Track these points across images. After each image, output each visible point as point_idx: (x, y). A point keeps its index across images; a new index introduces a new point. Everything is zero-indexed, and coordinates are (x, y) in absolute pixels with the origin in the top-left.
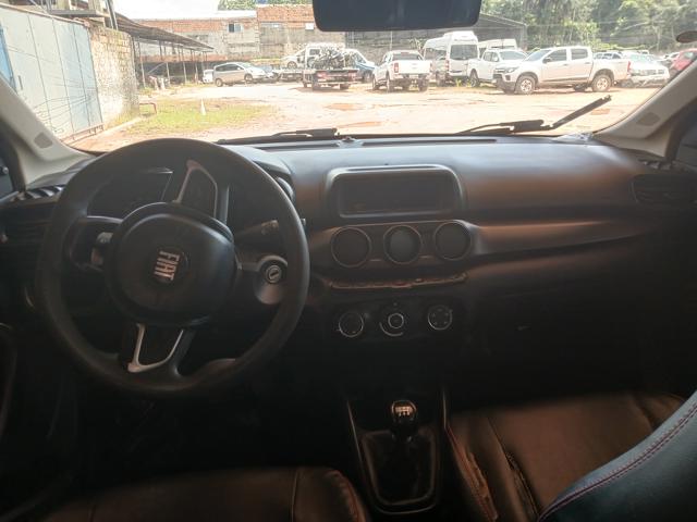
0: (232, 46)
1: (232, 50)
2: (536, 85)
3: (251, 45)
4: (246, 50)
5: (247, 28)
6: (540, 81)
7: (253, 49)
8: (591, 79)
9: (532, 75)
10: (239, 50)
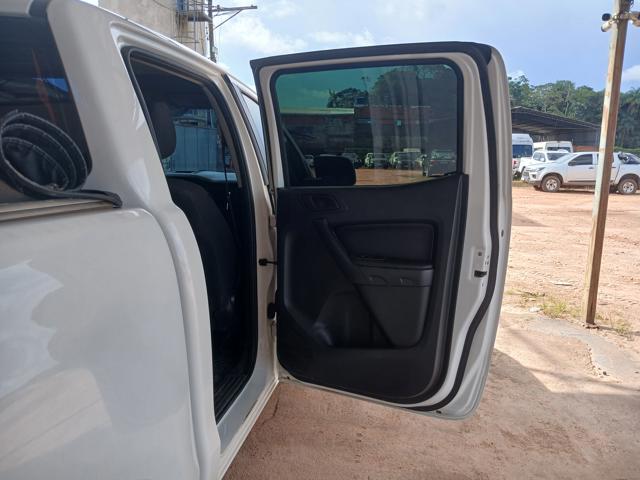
0: (332, 136)
1: (331, 140)
2: (562, 184)
4: (341, 140)
5: (345, 122)
6: (565, 181)
7: (348, 140)
8: (617, 182)
9: (558, 176)
10: (336, 140)
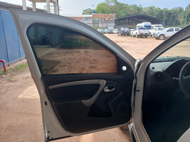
3: (90, 24)
6: (166, 36)
9: (163, 35)
